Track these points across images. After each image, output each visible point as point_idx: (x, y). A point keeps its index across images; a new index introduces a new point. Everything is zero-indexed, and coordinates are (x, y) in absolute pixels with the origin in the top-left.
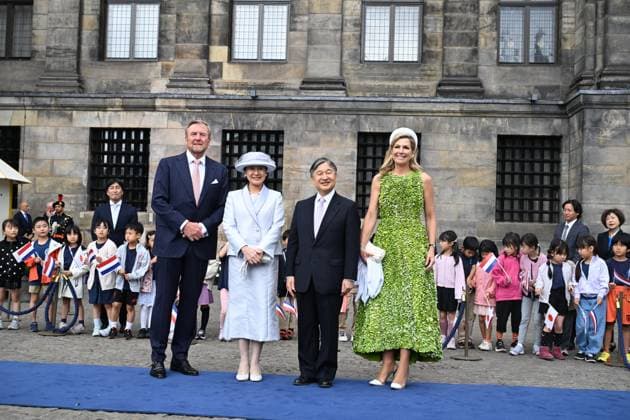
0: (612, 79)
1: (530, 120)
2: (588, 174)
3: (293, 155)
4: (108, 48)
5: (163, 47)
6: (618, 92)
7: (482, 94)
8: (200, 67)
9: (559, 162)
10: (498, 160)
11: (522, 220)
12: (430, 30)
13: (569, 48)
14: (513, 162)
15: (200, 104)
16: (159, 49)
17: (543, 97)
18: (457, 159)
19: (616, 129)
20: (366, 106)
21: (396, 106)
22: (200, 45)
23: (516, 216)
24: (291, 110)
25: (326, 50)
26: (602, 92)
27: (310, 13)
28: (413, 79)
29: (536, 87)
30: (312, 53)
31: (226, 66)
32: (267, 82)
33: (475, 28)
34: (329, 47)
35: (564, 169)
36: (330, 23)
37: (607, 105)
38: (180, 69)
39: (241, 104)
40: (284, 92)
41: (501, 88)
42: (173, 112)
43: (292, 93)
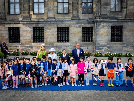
0: (101, 17)
1: (88, 24)
2: (97, 34)
3: (46, 32)
4: (10, 12)
5: (21, 12)
6: (103, 19)
7: (79, 19)
8: (28, 15)
9: (93, 31)
10: (82, 31)
11: (86, 42)
12: (70, 8)
13: (94, 11)
14: (85, 34)
15: (28, 22)
16: (20, 12)
17: (90, 20)
18: (75, 31)
19: (102, 26)
20: (59, 22)
21: (64, 22)
22: (28, 11)
23: (85, 41)
24: (45, 23)
25: (51, 12)
26: (100, 19)
27: (48, 5)
28: (67, 17)
29: (89, 18)
30: (49, 12)
31: (33, 15)
32: (41, 18)
33: (78, 7)
34: (52, 11)
35: (94, 32)
36: (52, 7)
37: (101, 22)
38: (24, 16)
39: (36, 22)
40: (44, 20)
41: (82, 18)
42: (24, 24)
43: (45, 20)
